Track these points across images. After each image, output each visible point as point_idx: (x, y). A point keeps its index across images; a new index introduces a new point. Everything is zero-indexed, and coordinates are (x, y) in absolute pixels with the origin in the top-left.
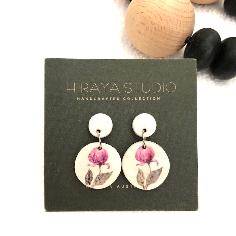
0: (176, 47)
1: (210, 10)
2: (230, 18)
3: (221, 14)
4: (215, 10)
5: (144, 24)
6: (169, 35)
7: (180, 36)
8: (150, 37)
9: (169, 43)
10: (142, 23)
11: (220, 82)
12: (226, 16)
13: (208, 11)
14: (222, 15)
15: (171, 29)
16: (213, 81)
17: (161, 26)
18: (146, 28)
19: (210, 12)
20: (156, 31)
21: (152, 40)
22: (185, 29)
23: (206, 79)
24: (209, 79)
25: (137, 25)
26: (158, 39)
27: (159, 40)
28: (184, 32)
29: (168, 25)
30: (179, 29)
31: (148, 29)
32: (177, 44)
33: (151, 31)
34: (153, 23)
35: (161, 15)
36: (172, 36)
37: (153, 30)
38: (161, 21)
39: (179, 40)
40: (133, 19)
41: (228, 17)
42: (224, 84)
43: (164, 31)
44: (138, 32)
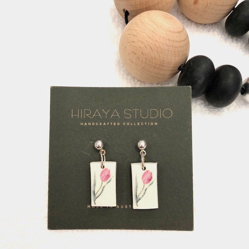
0: (168, 75)
1: (212, 30)
2: (231, 39)
3: (222, 34)
4: (217, 30)
5: (135, 54)
6: (160, 65)
7: (172, 66)
8: (141, 67)
9: (161, 72)
10: (133, 52)
11: (214, 109)
12: (227, 36)
13: (209, 31)
14: (224, 36)
15: (162, 60)
16: (207, 108)
17: (152, 57)
18: (138, 58)
19: (211, 32)
20: (147, 61)
21: (143, 69)
22: (177, 59)
23: (200, 106)
24: (203, 106)
25: (129, 54)
26: (149, 69)
27: (151, 69)
28: (176, 62)
29: (159, 55)
30: (170, 59)
31: (139, 59)
32: (169, 73)
33: (142, 61)
34: (144, 54)
35: (151, 46)
36: (163, 66)
37: (144, 60)
38: (151, 51)
39: (170, 69)
40: (125, 47)
41: (229, 38)
42: (219, 111)
43: (155, 61)
44: (130, 60)
